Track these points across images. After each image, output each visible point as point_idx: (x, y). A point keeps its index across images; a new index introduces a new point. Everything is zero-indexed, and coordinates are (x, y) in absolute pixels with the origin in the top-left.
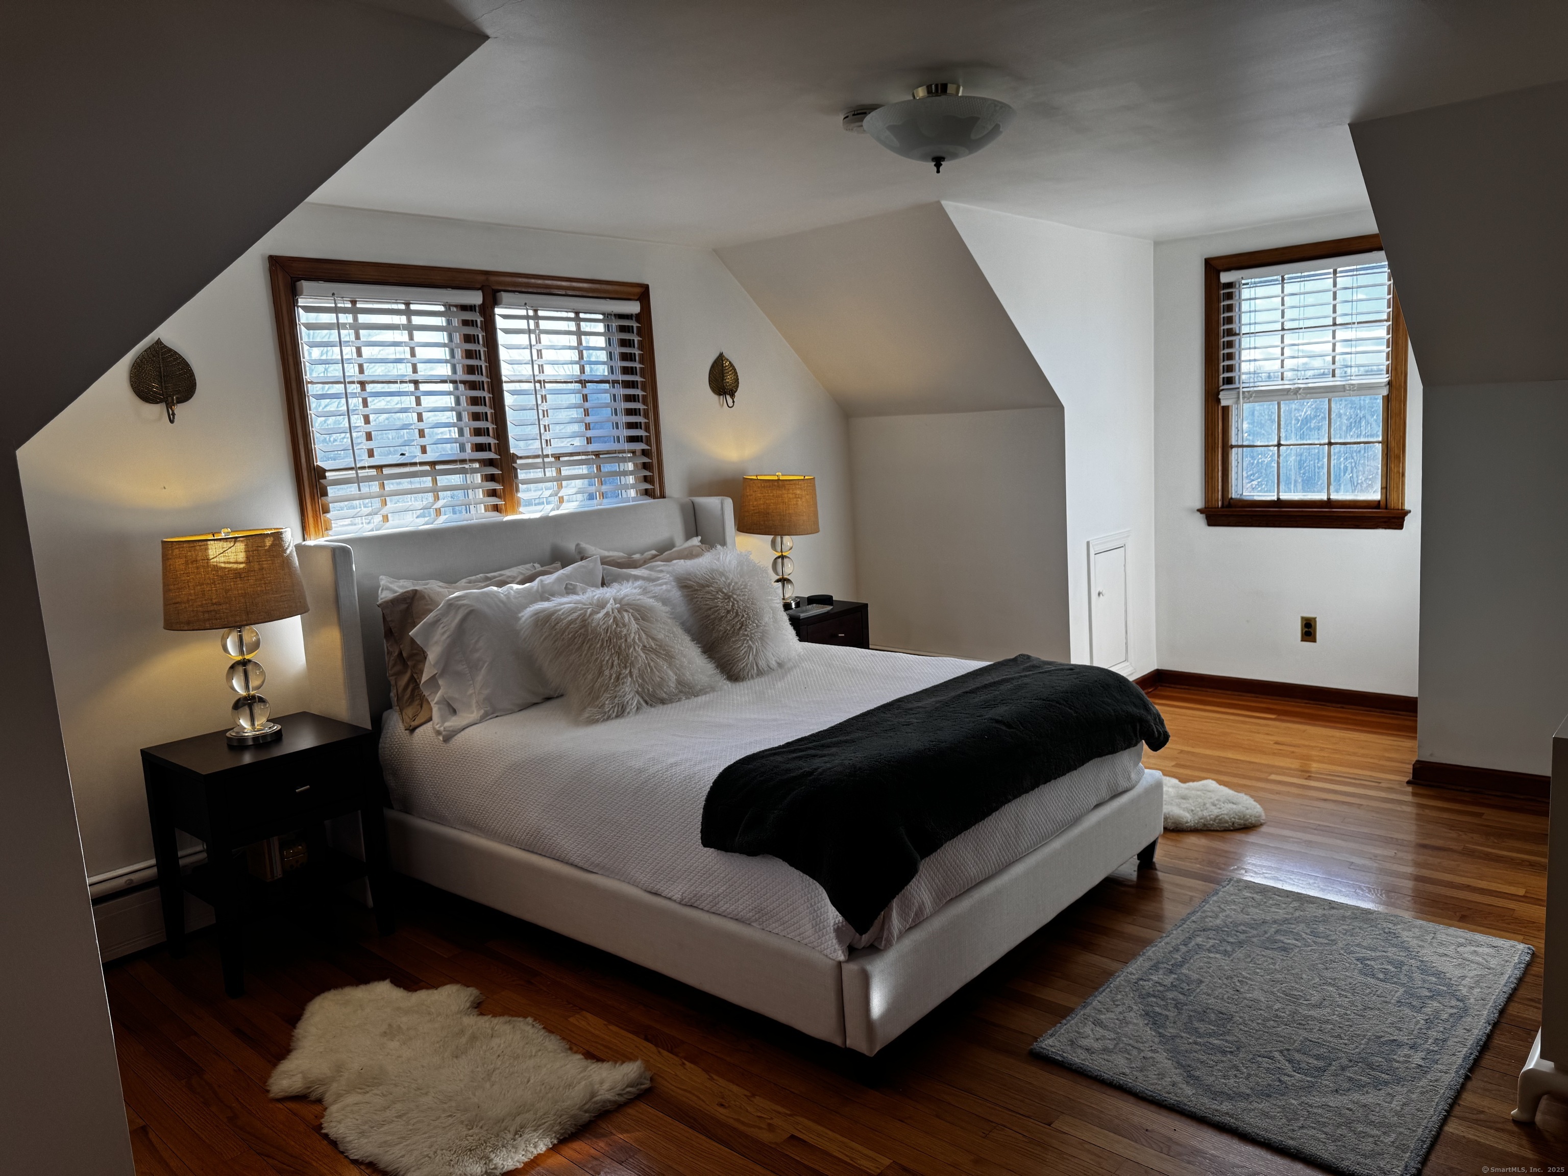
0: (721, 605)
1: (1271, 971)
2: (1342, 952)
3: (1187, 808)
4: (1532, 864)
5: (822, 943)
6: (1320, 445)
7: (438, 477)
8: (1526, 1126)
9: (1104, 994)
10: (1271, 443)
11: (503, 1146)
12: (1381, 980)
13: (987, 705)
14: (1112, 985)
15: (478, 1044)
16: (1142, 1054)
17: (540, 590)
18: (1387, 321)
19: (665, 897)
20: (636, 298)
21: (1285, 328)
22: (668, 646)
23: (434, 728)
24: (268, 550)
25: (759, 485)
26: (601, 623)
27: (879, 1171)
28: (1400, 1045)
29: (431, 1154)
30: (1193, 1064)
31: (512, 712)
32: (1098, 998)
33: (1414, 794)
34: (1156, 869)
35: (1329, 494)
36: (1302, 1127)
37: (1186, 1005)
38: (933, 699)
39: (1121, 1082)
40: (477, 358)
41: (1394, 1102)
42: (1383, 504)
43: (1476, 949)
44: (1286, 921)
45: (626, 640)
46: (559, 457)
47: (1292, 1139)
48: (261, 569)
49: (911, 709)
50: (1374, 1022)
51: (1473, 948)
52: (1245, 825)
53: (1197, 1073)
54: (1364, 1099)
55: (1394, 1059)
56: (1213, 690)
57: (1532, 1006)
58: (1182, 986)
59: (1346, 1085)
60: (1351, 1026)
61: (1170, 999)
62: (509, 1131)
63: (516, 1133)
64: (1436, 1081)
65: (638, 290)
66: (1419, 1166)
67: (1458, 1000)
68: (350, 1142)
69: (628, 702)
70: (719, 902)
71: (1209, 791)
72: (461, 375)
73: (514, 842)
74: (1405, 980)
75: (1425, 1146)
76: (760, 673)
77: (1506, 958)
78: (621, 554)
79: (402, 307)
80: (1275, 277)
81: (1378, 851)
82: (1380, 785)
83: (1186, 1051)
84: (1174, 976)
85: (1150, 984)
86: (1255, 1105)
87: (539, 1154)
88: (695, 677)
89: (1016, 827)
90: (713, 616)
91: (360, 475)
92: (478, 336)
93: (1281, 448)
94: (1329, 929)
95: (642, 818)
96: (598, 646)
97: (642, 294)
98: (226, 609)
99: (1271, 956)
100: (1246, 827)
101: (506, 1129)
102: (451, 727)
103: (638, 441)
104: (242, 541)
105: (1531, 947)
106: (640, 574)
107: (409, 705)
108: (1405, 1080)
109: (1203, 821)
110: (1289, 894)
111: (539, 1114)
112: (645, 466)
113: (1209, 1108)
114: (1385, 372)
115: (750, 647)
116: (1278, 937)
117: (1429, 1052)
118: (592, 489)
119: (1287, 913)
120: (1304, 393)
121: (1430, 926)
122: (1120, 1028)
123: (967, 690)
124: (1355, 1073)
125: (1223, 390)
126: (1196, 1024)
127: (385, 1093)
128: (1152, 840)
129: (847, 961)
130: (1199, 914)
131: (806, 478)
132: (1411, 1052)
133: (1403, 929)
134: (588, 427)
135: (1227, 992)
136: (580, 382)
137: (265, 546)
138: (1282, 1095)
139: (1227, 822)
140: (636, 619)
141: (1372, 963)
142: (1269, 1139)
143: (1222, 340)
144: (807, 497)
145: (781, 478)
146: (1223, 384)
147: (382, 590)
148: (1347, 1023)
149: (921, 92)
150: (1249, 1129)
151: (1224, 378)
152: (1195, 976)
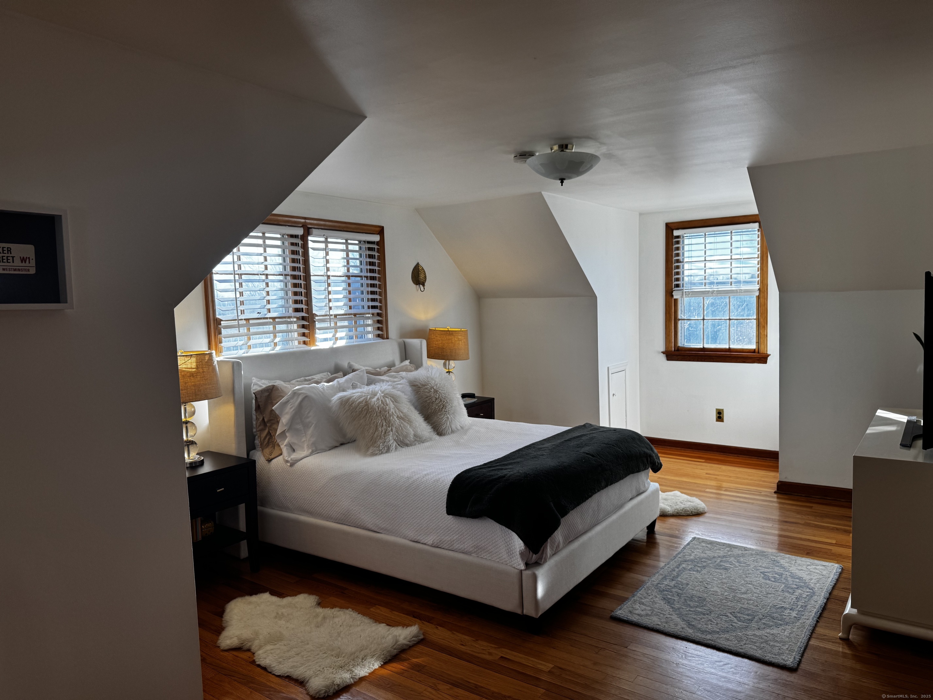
0: (433, 395)
1: (720, 579)
2: (753, 569)
3: (667, 504)
4: (837, 529)
5: (512, 561)
6: (725, 320)
7: (276, 326)
8: (845, 640)
9: (642, 590)
10: (699, 318)
11: (358, 665)
12: (773, 581)
13: (579, 446)
14: (645, 587)
15: (328, 621)
16: (665, 616)
17: (338, 386)
18: (758, 258)
19: (422, 543)
20: (378, 233)
21: (706, 260)
22: (409, 416)
23: (284, 459)
24: (207, 362)
25: (439, 333)
26: (376, 403)
27: (549, 670)
28: (785, 609)
29: (321, 670)
30: (690, 619)
31: (325, 451)
32: (640, 593)
33: (778, 498)
34: (655, 534)
35: (729, 345)
36: (745, 644)
37: (683, 594)
38: (550, 444)
39: (658, 628)
40: (297, 263)
41: (786, 632)
42: (757, 350)
43: (816, 567)
44: (724, 556)
45: (388, 413)
46: (336, 316)
47: (741, 649)
48: (203, 372)
49: (541, 448)
50: (772, 599)
51: (814, 567)
52: (697, 513)
53: (693, 623)
54: (772, 632)
55: (783, 615)
56: (670, 447)
57: (843, 591)
58: (679, 586)
59: (763, 626)
60: (762, 601)
61: (674, 592)
62: (359, 658)
63: (362, 659)
64: (804, 623)
65: (378, 229)
66: (800, 658)
67: (810, 589)
68: (274, 667)
69: (390, 445)
70: (454, 544)
71: (677, 496)
72: (289, 271)
73: (332, 519)
74: (784, 581)
75: (802, 650)
76: (453, 432)
77: (830, 571)
78: (370, 368)
79: (261, 235)
80: (701, 234)
81: (764, 524)
82: (762, 494)
83: (686, 614)
84: (674, 582)
85: (664, 585)
86: (722, 636)
87: (375, 669)
88: (422, 433)
89: (598, 507)
90: (428, 401)
91: (240, 323)
92: (299, 251)
93: (705, 321)
94: (745, 560)
95: (411, 502)
96: (375, 415)
97: (380, 231)
98: (185, 393)
99: (720, 572)
100: (697, 514)
101: (357, 657)
102: (294, 458)
103: (375, 308)
104: (194, 357)
105: (841, 565)
106: (385, 379)
107: (266, 448)
108: (789, 623)
109: (676, 510)
110: (724, 544)
111: (372, 650)
112: (379, 322)
113: (701, 638)
114: (757, 284)
115: (448, 418)
116: (722, 564)
117: (799, 611)
118: (351, 334)
119: (724, 553)
120: (717, 293)
121: (793, 557)
122: (652, 605)
123: (566, 439)
124: (766, 621)
125: (674, 290)
126: (689, 603)
127: (285, 644)
128: (655, 519)
129: (525, 570)
130: (682, 554)
131: (462, 330)
132: (791, 611)
133: (781, 559)
134: (350, 300)
135: (701, 588)
136: (347, 276)
137: (205, 360)
138: (734, 631)
139: (688, 511)
140: (393, 402)
141: (768, 574)
142: (731, 650)
143: (674, 265)
144: (464, 340)
145: (450, 330)
146: (675, 287)
147: (254, 385)
148: (760, 600)
149: (556, 148)
150: (721, 646)
151: (675, 284)
152: (685, 582)
